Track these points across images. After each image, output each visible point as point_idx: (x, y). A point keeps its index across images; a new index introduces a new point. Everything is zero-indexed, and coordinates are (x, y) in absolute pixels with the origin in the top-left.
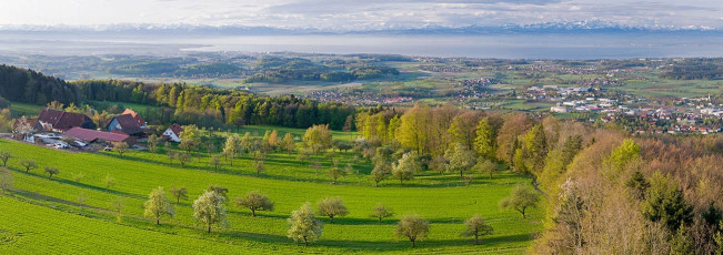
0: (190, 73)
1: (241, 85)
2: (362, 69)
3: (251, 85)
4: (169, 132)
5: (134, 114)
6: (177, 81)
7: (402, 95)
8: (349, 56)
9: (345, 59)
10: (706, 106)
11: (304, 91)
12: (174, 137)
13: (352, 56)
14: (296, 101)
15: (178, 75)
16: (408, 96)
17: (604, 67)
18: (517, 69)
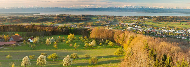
0: (36, 21)
1: (51, 24)
2: (83, 19)
3: (54, 24)
4: (29, 39)
5: (18, 35)
6: (32, 24)
7: (92, 25)
8: (79, 15)
9: (79, 16)
10: (164, 29)
11: (68, 25)
12: (31, 41)
13: (80, 15)
14: (66, 28)
15: (33, 22)
16: (93, 25)
17: (139, 18)
18: (119, 18)
